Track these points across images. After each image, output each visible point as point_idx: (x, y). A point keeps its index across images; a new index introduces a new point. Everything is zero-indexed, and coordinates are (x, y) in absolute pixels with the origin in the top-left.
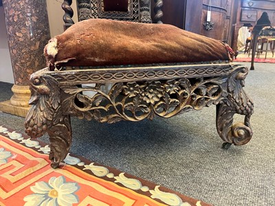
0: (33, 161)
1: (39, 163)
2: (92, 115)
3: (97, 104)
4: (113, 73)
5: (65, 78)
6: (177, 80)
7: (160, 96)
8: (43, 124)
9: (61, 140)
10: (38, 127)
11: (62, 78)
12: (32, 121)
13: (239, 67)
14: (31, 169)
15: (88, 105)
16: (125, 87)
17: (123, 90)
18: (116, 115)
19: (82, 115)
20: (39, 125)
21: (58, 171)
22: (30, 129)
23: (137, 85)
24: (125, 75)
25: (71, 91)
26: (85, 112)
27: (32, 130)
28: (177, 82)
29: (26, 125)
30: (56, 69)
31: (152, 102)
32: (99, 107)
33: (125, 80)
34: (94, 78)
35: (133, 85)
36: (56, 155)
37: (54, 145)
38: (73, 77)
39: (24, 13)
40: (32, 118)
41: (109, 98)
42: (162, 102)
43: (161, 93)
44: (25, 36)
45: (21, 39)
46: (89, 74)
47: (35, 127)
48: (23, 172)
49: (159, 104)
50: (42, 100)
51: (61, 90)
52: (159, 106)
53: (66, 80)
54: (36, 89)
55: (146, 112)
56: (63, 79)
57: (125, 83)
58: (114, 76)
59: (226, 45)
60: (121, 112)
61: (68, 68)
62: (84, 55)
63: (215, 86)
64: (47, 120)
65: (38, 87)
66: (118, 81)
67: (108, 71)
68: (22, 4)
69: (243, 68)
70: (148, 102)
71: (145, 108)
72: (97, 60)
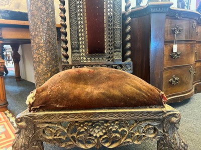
2: (55, 142)
3: (58, 135)
4: (68, 115)
5: (37, 118)
6: (117, 120)
7: (104, 131)
8: (22, 147)
12: (15, 144)
13: (172, 113)
15: (52, 135)
16: (76, 124)
17: (75, 127)
18: (71, 143)
19: (48, 141)
20: (19, 147)
22: (14, 149)
23: (86, 123)
24: (76, 117)
25: (41, 126)
26: (50, 140)
28: (117, 122)
30: (32, 111)
31: (98, 136)
32: (59, 137)
33: (77, 120)
34: (55, 118)
35: (83, 123)
38: (41, 117)
39: (42, 56)
40: (15, 142)
41: (66, 131)
42: (106, 136)
43: (105, 129)
44: (42, 69)
45: (40, 72)
46: (52, 116)
47: (17, 148)
49: (104, 137)
50: (23, 131)
51: (35, 125)
52: (103, 139)
55: (94, 142)
56: (35, 119)
57: (77, 122)
58: (68, 117)
59: (162, 93)
60: (75, 141)
61: (41, 110)
62: (50, 102)
63: (150, 127)
64: (25, 144)
65: (19, 124)
66: (71, 120)
67: (65, 114)
68: (41, 51)
69: (176, 114)
70: (94, 135)
71: (93, 139)
72: (58, 106)
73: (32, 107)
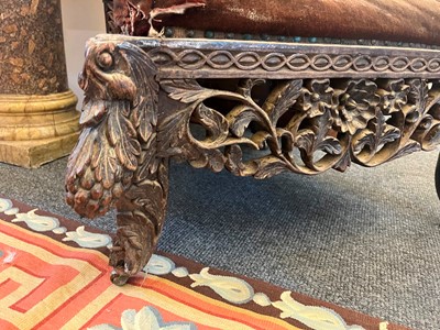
0: (63, 268)
1: (77, 273)
2: (225, 159)
3: (240, 131)
5: (177, 57)
6: (407, 80)
7: (368, 116)
8: (116, 181)
9: (144, 220)
10: (104, 189)
11: (167, 58)
12: (88, 172)
14: (62, 289)
15: (218, 134)
16: (305, 90)
17: (300, 100)
18: (274, 160)
19: (202, 158)
20: (107, 182)
21: (132, 292)
22: (82, 193)
23: (330, 89)
24: (312, 61)
25: (186, 96)
26: (212, 152)
27: (91, 197)
28: (405, 87)
29: (72, 182)
30: (152, 31)
31: (352, 130)
32: (243, 140)
33: (310, 74)
34: (243, 63)
35: (321, 89)
36: (131, 255)
37: (127, 232)
38: (195, 57)
40: (89, 163)
41: (267, 117)
42: (368, 132)
43: (372, 110)
46: (234, 53)
47: (97, 188)
48: (46, 300)
49: (363, 135)
50: (115, 115)
51: (162, 91)
52: (361, 141)
53: (177, 64)
54: (103, 81)
55: (337, 152)
56: (170, 61)
57: (307, 82)
58: (287, 61)
60: (286, 153)
61: (179, 32)
64: (125, 169)
65: (109, 76)
66: (293, 75)
70: (344, 129)
71: (334, 144)
72: (252, 15)
73: (153, 7)
